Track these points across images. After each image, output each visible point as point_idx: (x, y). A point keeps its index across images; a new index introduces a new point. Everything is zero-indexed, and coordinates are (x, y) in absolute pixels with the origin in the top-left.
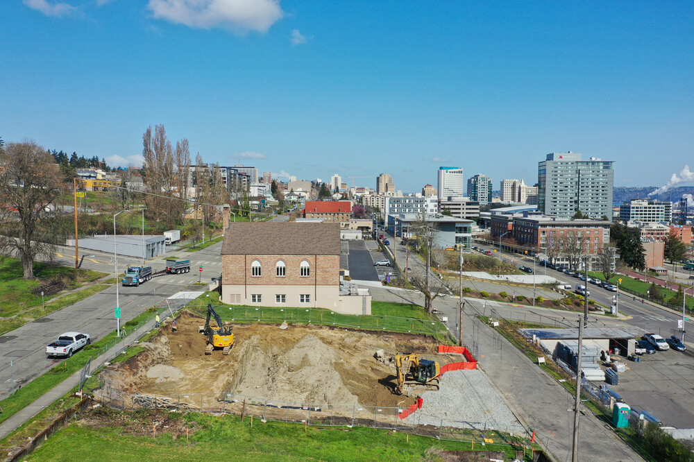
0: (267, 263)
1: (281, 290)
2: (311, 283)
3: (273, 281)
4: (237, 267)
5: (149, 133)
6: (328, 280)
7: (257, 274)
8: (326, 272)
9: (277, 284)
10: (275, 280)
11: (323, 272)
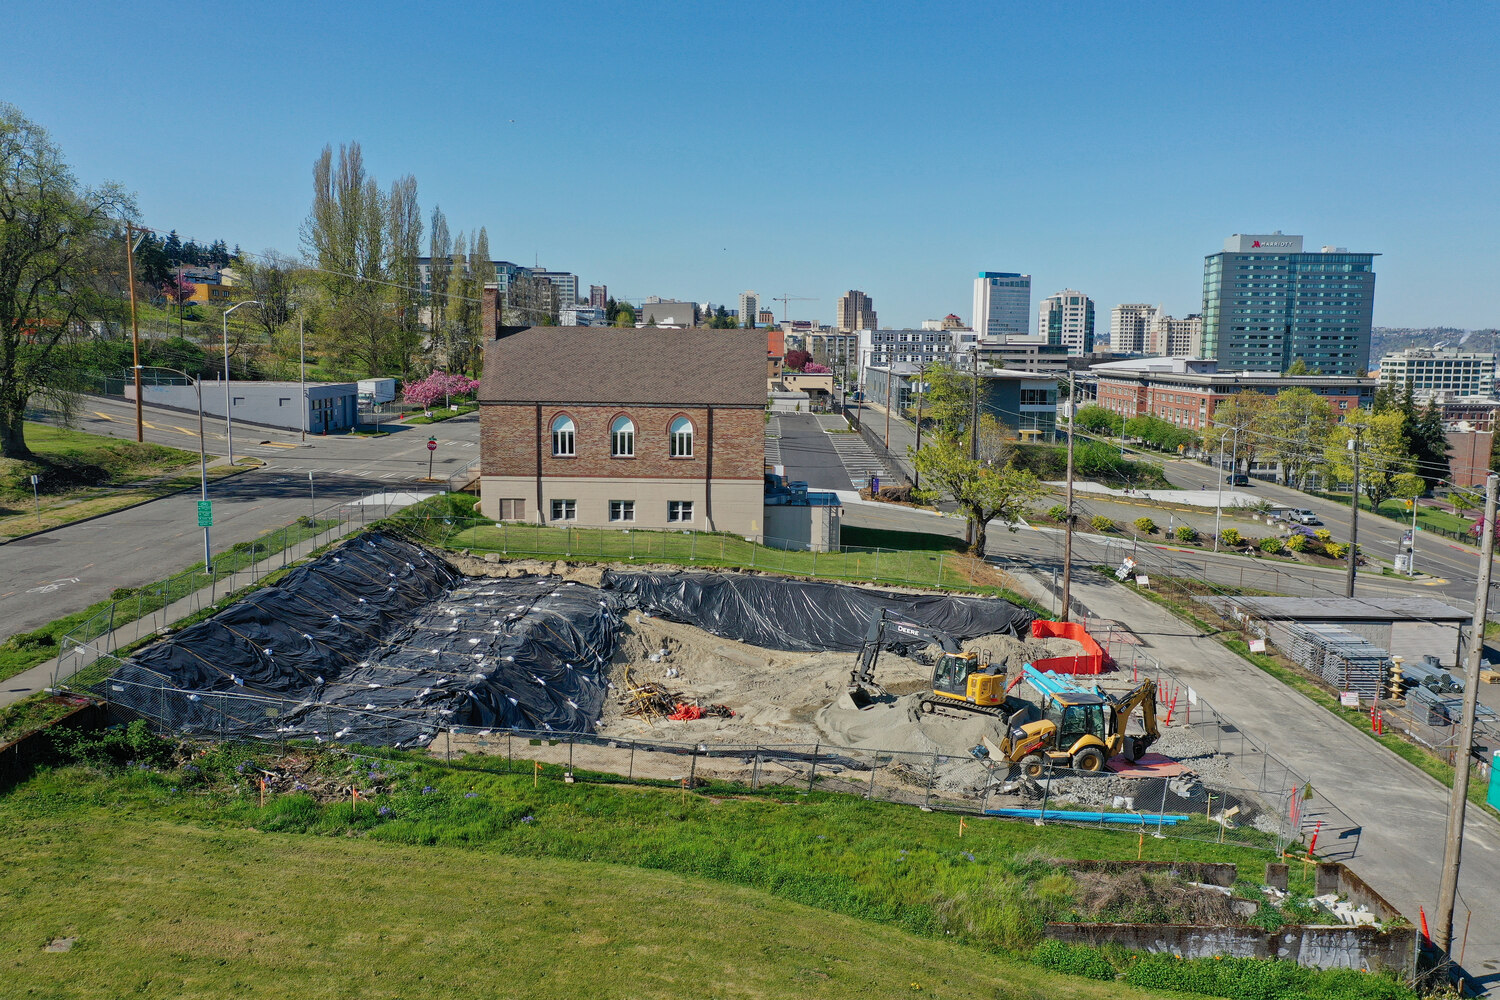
0: (589, 424)
1: (621, 490)
2: (697, 473)
3: (603, 468)
4: (517, 433)
5: (326, 158)
6: (737, 467)
7: (564, 451)
8: (733, 446)
9: (612, 475)
10: (608, 464)
11: (725, 445)
